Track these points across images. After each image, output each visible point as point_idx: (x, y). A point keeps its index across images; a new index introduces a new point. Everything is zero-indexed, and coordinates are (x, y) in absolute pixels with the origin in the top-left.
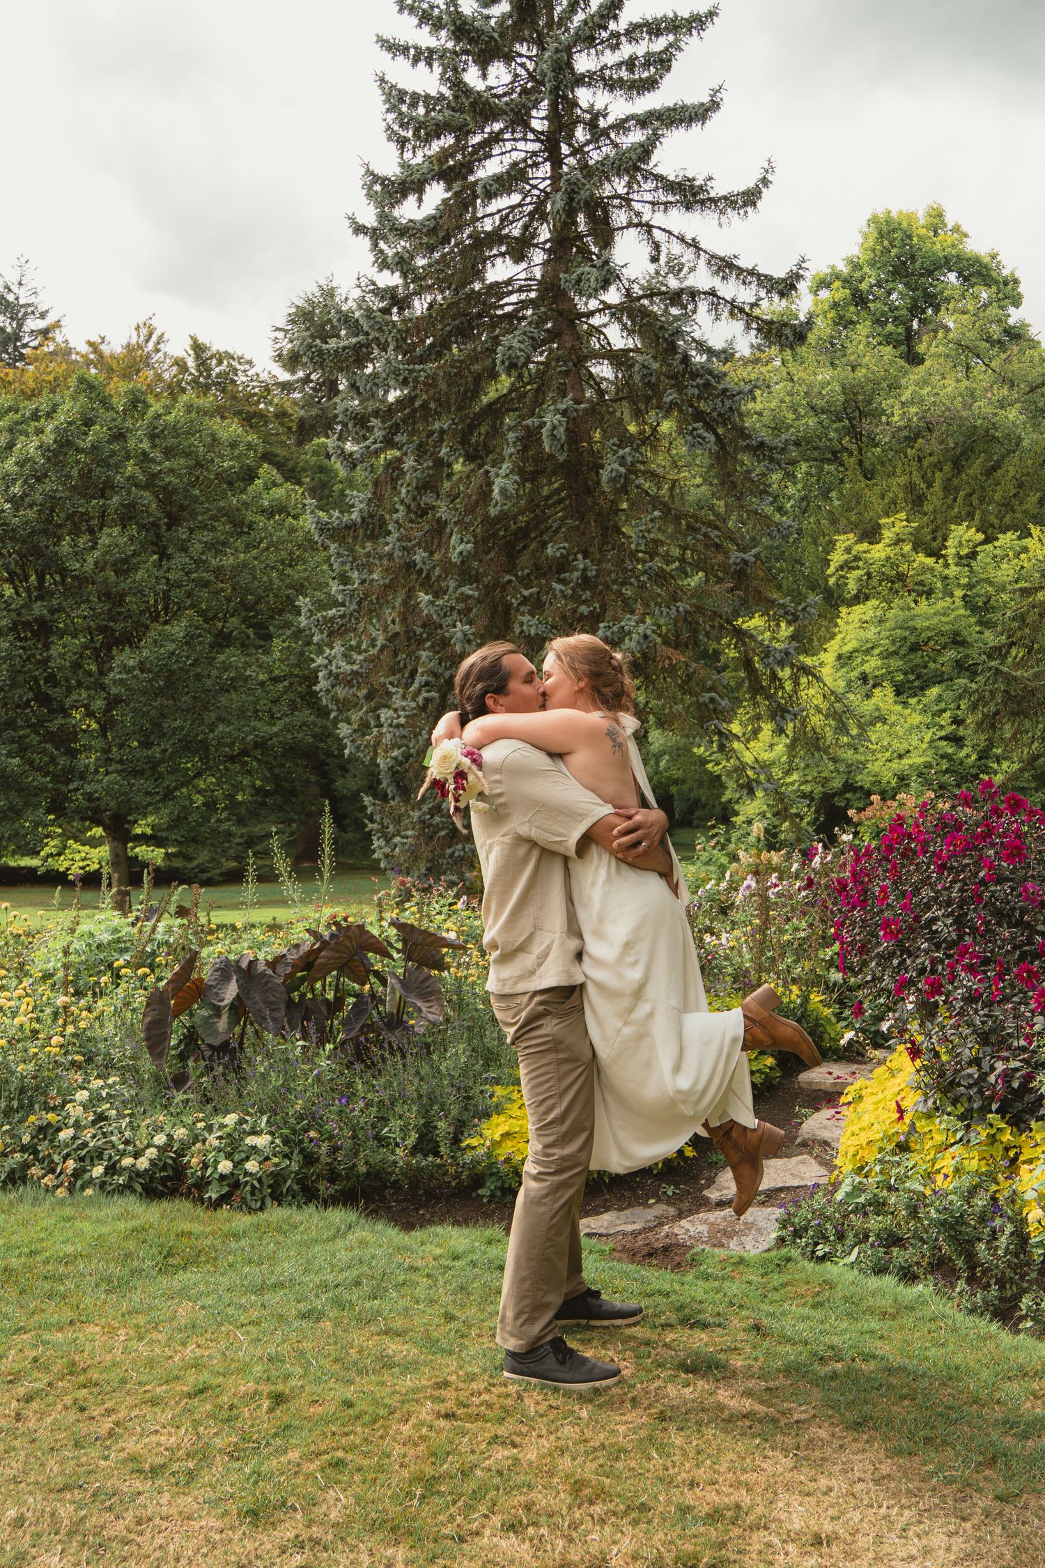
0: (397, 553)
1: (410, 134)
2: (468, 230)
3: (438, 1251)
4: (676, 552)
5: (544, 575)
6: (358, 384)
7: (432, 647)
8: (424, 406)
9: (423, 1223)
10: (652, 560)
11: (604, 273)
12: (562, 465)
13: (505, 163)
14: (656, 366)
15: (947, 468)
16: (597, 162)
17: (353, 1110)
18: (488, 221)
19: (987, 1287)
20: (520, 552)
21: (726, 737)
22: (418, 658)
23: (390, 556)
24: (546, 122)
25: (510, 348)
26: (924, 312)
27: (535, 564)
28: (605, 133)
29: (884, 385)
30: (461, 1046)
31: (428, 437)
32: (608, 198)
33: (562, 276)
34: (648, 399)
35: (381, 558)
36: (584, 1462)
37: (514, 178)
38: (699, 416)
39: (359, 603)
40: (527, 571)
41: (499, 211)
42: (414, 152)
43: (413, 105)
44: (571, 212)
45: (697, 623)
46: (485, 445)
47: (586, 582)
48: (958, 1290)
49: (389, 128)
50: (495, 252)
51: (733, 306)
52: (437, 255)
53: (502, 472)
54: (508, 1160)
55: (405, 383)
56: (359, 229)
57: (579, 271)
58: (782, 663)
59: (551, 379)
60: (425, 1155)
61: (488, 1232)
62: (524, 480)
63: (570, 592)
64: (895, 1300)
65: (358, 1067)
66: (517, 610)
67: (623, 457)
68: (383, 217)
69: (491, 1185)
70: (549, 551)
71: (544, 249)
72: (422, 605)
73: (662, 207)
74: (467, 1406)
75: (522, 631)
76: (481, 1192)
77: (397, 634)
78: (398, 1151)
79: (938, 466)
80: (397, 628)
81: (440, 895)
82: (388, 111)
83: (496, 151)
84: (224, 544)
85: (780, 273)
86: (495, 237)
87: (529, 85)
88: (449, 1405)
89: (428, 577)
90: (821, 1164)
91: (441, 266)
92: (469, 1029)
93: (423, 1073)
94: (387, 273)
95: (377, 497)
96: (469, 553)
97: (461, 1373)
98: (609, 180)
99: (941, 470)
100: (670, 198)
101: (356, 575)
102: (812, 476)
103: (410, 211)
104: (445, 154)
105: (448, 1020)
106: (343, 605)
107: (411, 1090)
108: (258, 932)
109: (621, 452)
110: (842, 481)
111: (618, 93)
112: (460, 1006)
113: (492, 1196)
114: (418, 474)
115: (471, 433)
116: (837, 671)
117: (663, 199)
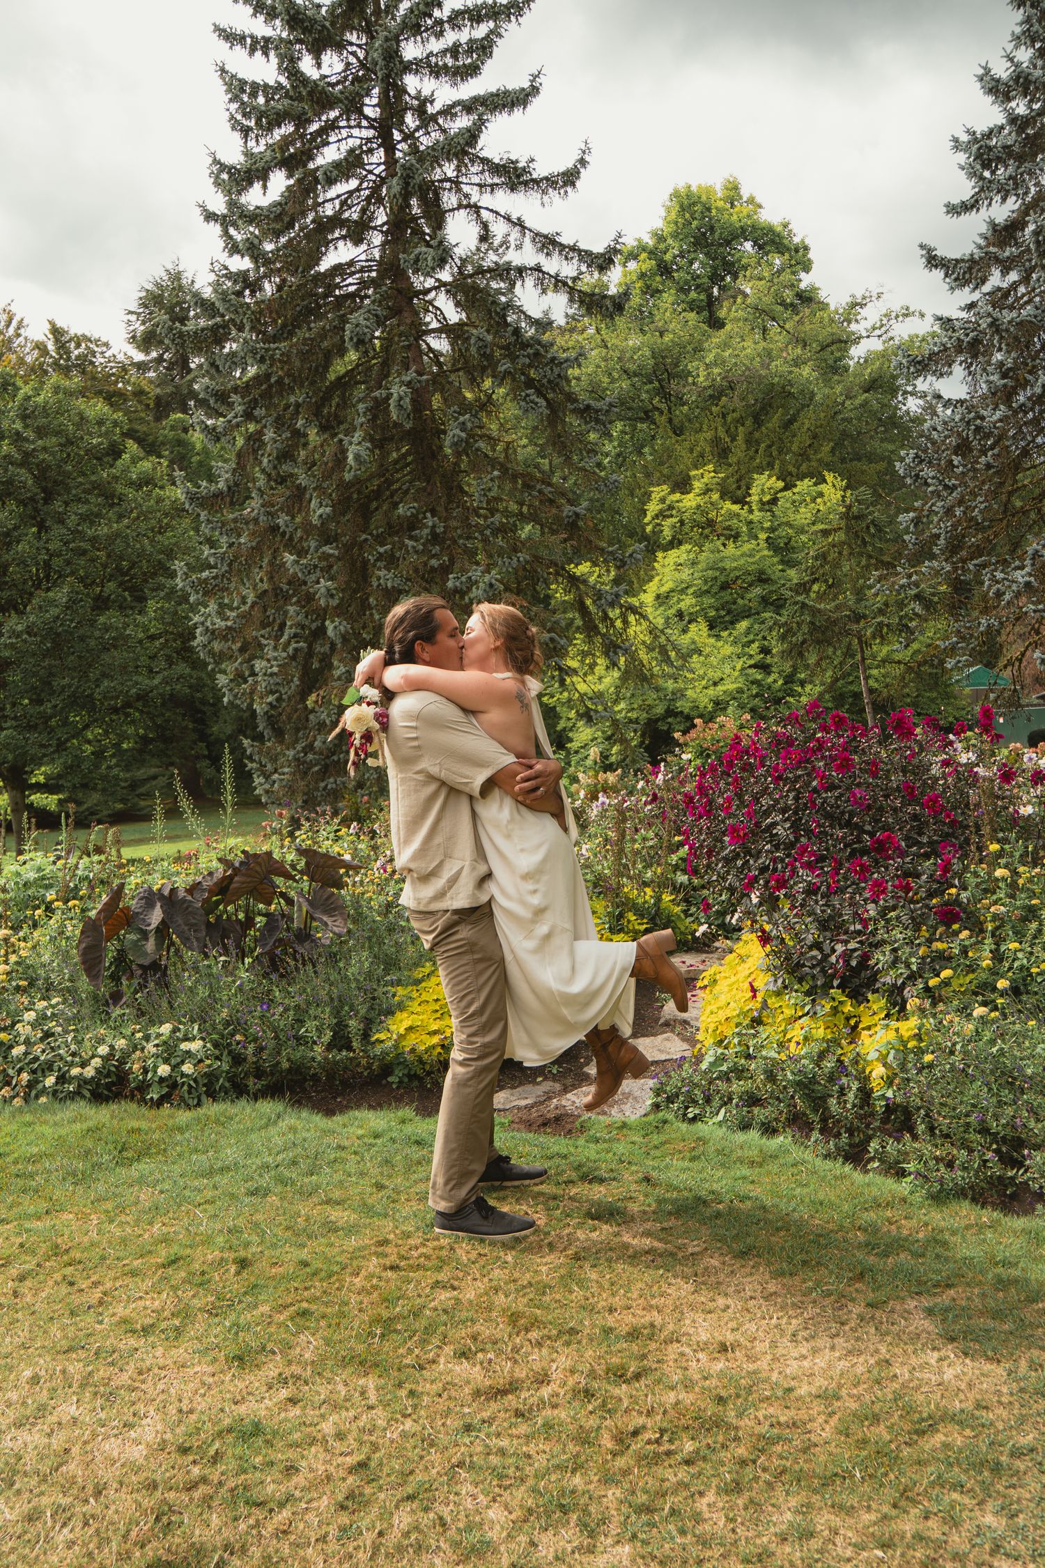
0: (262, 518)
1: (252, 123)
2: (311, 216)
3: (360, 1132)
4: (514, 507)
5: (397, 533)
6: (218, 363)
7: (298, 602)
8: (280, 382)
9: (343, 1109)
10: (493, 516)
11: (440, 252)
12: (409, 432)
13: (343, 150)
14: (489, 338)
15: (749, 422)
16: (428, 147)
17: (273, 1015)
18: (328, 206)
20: (373, 512)
21: (565, 671)
22: (286, 613)
23: (256, 520)
24: (378, 109)
25: (357, 326)
26: (723, 279)
27: (388, 524)
28: (434, 118)
29: (689, 348)
30: (365, 954)
32: (439, 181)
33: (401, 256)
34: (484, 369)
35: (247, 523)
37: (351, 164)
38: (530, 383)
39: (230, 565)
40: (381, 530)
41: (338, 196)
42: (257, 141)
43: (254, 95)
44: (406, 195)
45: (536, 571)
46: (337, 416)
47: (435, 538)
48: (813, 1139)
49: (232, 117)
50: (337, 235)
51: (557, 281)
52: (283, 240)
53: (355, 440)
54: (413, 1050)
55: (262, 360)
56: (210, 216)
57: (417, 251)
58: (612, 605)
59: (394, 354)
60: (340, 1050)
61: (401, 1113)
62: (375, 447)
63: (421, 547)
64: (760, 1150)
65: (274, 977)
66: (374, 565)
67: (463, 423)
68: (232, 204)
69: (399, 1073)
70: (400, 511)
71: (382, 232)
72: (287, 565)
73: (489, 189)
74: (408, 1259)
75: (380, 585)
76: (390, 1079)
77: (265, 591)
78: (316, 1048)
79: (740, 421)
80: (266, 586)
81: (326, 823)
82: (231, 100)
83: (332, 139)
84: (99, 515)
85: (599, 248)
86: (336, 221)
87: (361, 73)
89: (291, 538)
90: (683, 1039)
91: (287, 252)
92: (369, 939)
93: (332, 978)
94: (237, 257)
95: (241, 467)
96: (328, 516)
97: (397, 1232)
98: (440, 166)
99: (743, 425)
100: (496, 180)
101: (224, 539)
102: (626, 434)
103: (255, 197)
104: (286, 141)
105: (349, 931)
106: (215, 567)
107: (323, 994)
108: (166, 864)
109: (461, 419)
110: (653, 437)
111: (444, 79)
112: (358, 918)
113: (400, 1082)
114: (278, 445)
115: (323, 405)
116: (656, 609)
117: (490, 181)
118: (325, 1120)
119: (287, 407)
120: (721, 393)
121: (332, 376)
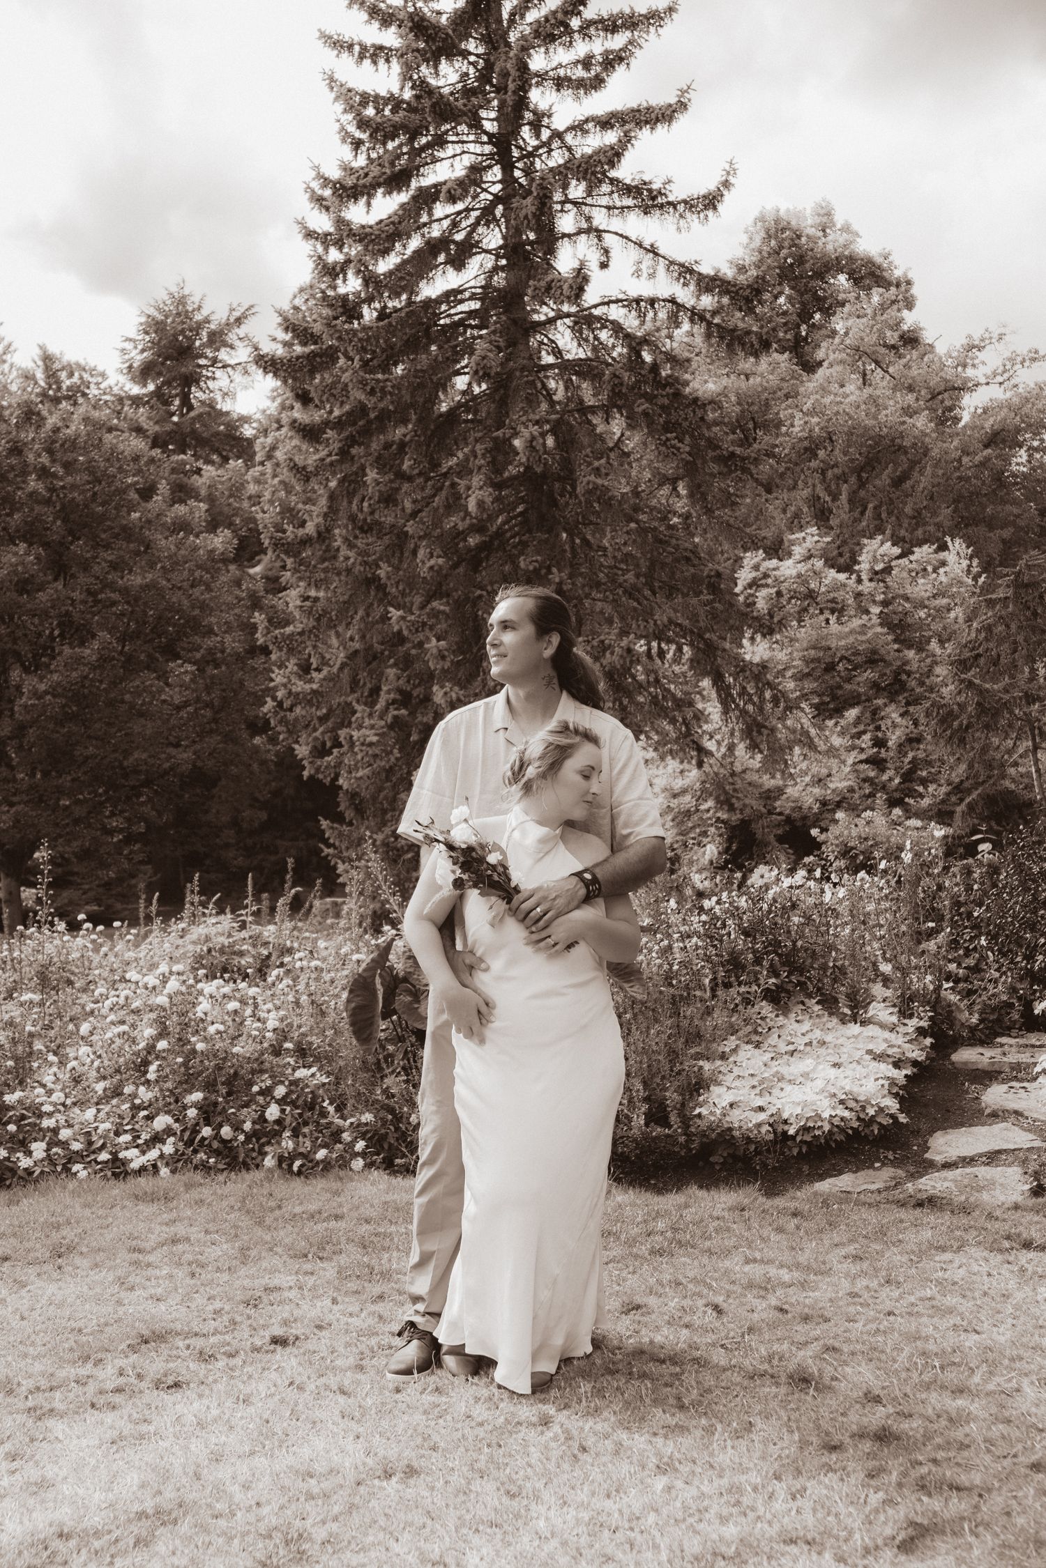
0: (359, 568)
7: (395, 664)
18: (436, 227)
23: (349, 571)
24: (496, 124)
37: (470, 181)
49: (343, 129)
50: (441, 259)
56: (310, 235)
71: (494, 255)
82: (345, 113)
96: (441, 568)
100: (627, 202)
103: (359, 215)
111: (566, 92)
117: (618, 204)
119: (387, 446)
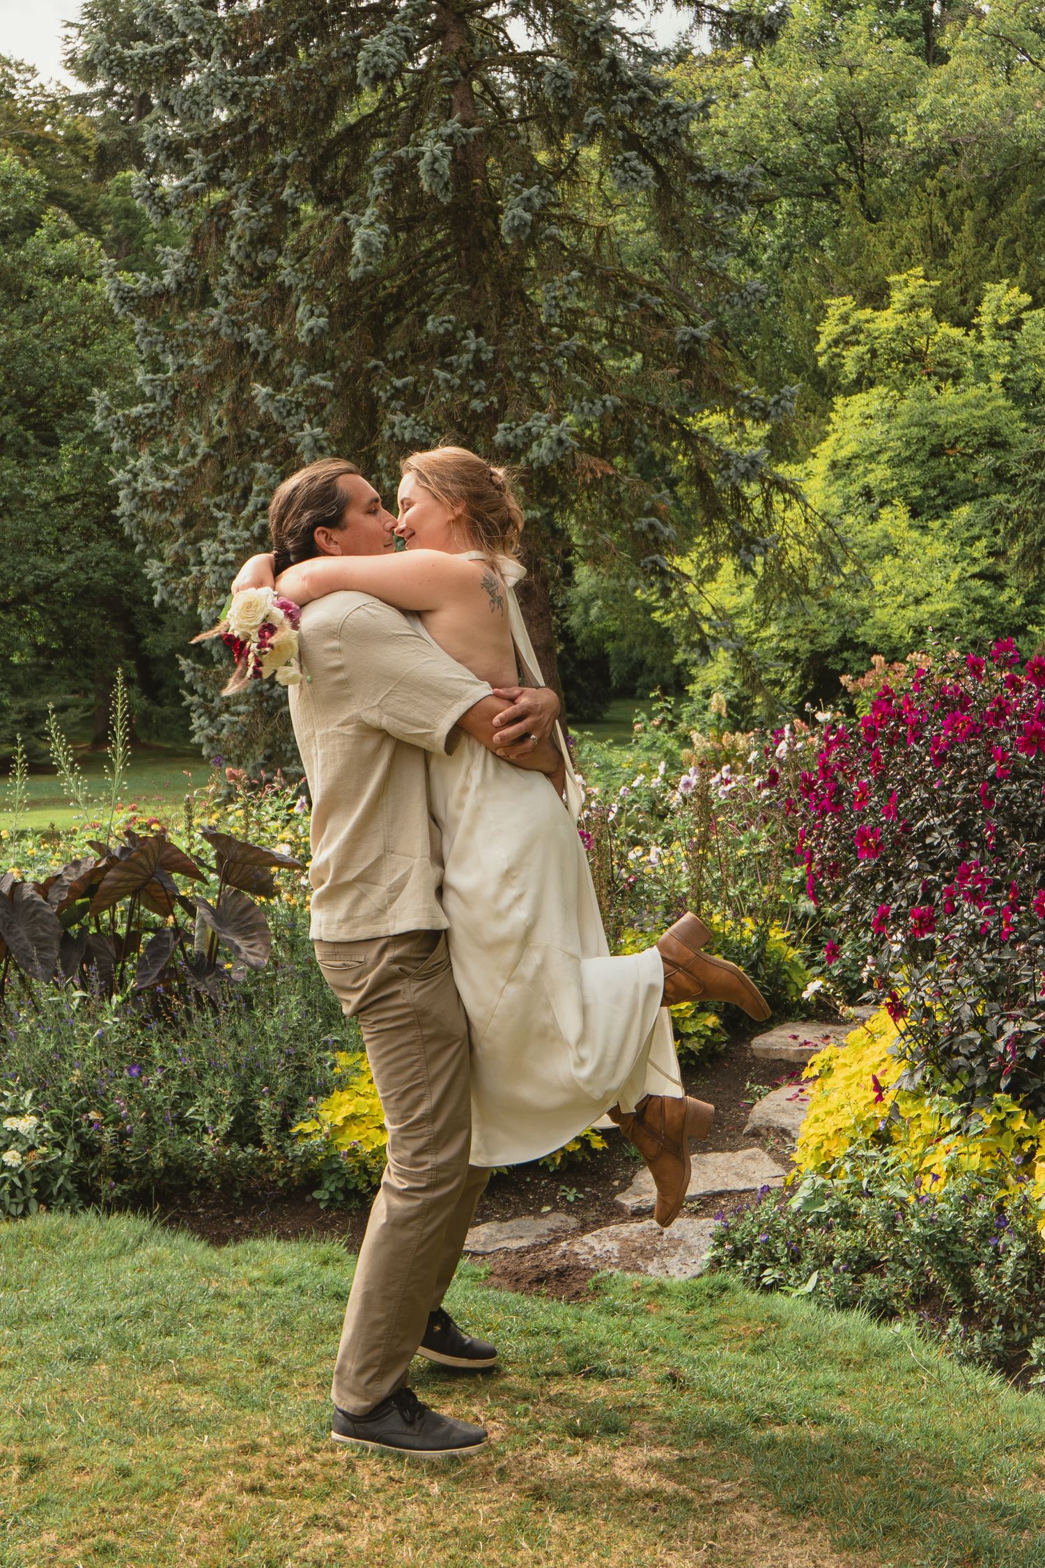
0: (225, 330)
4: (601, 325)
5: (424, 358)
6: (172, 102)
7: (272, 456)
8: (261, 131)
9: (238, 1236)
10: (570, 335)
12: (447, 210)
14: (573, 73)
15: (980, 205)
17: (147, 1084)
19: (987, 1327)
20: (390, 327)
21: (671, 577)
22: (253, 472)
23: (215, 333)
25: (376, 53)
27: (411, 344)
29: (893, 92)
30: (293, 998)
31: (267, 172)
34: (563, 119)
35: (203, 336)
36: (430, 1552)
38: (631, 141)
39: (174, 398)
40: (399, 353)
45: (632, 422)
46: (344, 182)
47: (479, 368)
48: (949, 1331)
53: (365, 220)
54: (353, 1152)
55: (235, 100)
58: (747, 477)
59: (431, 93)
60: (243, 1146)
61: (324, 1249)
62: (395, 230)
63: (457, 381)
64: (864, 1344)
65: (155, 1026)
66: (387, 406)
67: (529, 199)
69: (330, 1185)
70: (430, 326)
72: (258, 401)
74: (281, 1477)
75: (393, 435)
76: (317, 1194)
77: (224, 439)
78: (206, 1138)
79: (968, 202)
80: (225, 431)
81: (276, 794)
88: (257, 1476)
89: (266, 361)
90: (776, 1160)
92: (304, 978)
93: (241, 1033)
95: (198, 253)
96: (322, 330)
97: (275, 1434)
99: (972, 208)
101: (169, 359)
102: (796, 216)
105: (276, 964)
106: (152, 399)
107: (224, 1058)
108: (30, 843)
109: (527, 192)
110: (837, 222)
112: (293, 945)
113: (332, 1200)
114: (253, 223)
115: (325, 167)
116: (831, 484)
118: (209, 1251)
119: (270, 168)
120: (940, 160)
121: (337, 127)
